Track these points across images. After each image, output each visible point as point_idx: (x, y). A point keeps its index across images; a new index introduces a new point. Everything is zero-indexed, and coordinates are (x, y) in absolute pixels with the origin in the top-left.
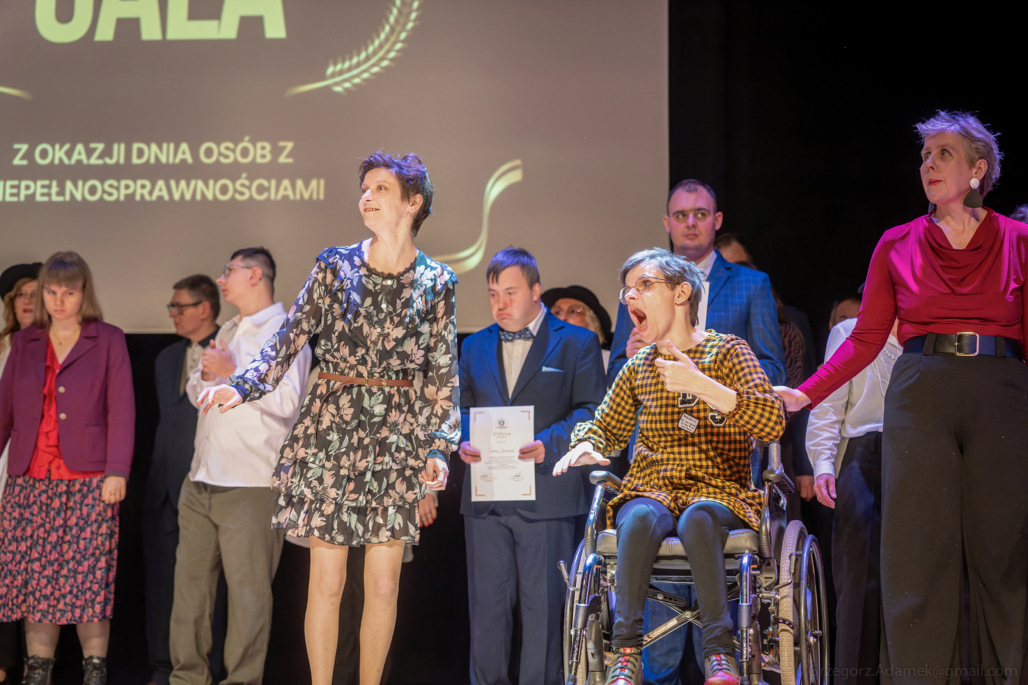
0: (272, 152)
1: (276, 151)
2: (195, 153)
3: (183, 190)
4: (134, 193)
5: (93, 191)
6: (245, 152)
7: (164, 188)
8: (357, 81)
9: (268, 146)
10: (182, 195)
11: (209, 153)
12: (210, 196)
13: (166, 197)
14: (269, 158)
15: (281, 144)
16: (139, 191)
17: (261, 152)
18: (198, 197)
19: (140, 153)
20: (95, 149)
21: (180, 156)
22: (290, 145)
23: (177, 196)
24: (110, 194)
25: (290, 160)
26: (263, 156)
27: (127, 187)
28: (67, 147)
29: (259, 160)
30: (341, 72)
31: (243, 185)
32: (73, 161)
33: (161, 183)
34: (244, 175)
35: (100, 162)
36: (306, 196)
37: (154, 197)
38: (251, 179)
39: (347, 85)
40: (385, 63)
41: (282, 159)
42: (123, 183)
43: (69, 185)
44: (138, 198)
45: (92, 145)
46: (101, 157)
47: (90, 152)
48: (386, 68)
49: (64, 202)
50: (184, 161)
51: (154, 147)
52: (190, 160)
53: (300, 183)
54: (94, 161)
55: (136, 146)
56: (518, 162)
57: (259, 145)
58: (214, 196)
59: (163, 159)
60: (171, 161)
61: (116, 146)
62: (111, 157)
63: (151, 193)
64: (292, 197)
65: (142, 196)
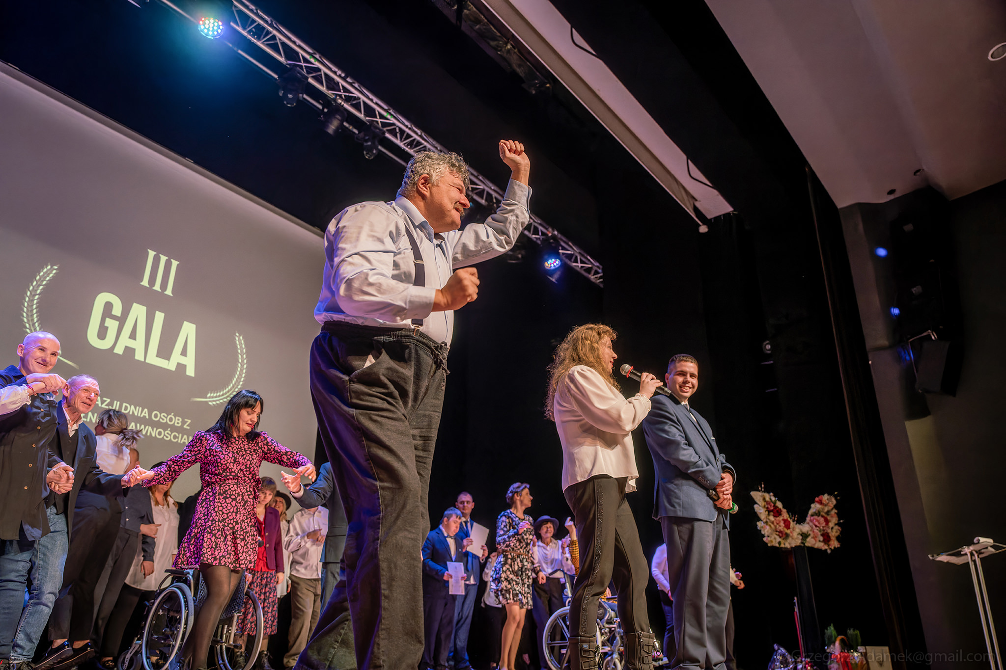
0: (181, 422)
1: (184, 423)
2: (150, 415)
6: (171, 420)
8: (218, 402)
9: (181, 420)
11: (156, 416)
12: (153, 435)
14: (180, 424)
15: (186, 420)
17: (177, 421)
20: (106, 401)
21: (143, 414)
22: (189, 421)
25: (188, 428)
26: (178, 423)
29: (176, 424)
30: (213, 397)
31: (168, 433)
34: (169, 429)
38: (172, 431)
39: (214, 403)
41: (185, 426)
51: (133, 407)
52: (147, 417)
54: (103, 406)
55: (124, 404)
57: (177, 418)
58: (155, 435)
59: (136, 414)
60: (139, 415)
61: (115, 402)
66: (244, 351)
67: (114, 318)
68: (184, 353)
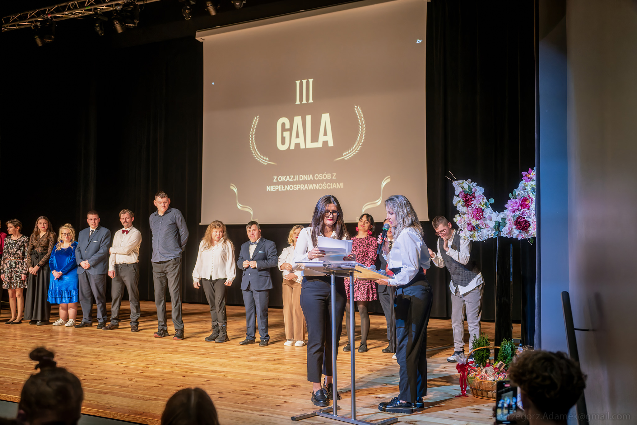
1: (332, 176)
2: (314, 178)
3: (311, 187)
4: (300, 188)
5: (291, 188)
6: (325, 176)
7: (307, 186)
8: (350, 156)
9: (330, 175)
10: (311, 188)
11: (317, 177)
12: (317, 188)
13: (308, 189)
14: (330, 177)
15: (333, 174)
16: (301, 187)
18: (315, 188)
19: (301, 178)
20: (291, 177)
22: (335, 174)
23: (310, 189)
24: (295, 188)
25: (335, 178)
26: (329, 177)
27: (299, 186)
28: (285, 177)
30: (346, 155)
31: (325, 185)
32: (287, 180)
33: (306, 185)
34: (325, 182)
35: (293, 180)
36: (339, 187)
37: (305, 189)
38: (326, 183)
39: (348, 158)
40: (357, 151)
41: (333, 178)
42: (298, 185)
43: (286, 186)
44: (301, 189)
45: (291, 176)
46: (292, 179)
47: (290, 178)
48: (357, 153)
49: (285, 191)
50: (311, 179)
51: (304, 176)
52: (312, 179)
53: (338, 184)
55: (300, 176)
56: (389, 176)
57: (328, 174)
58: (318, 188)
60: (308, 179)
61: (296, 176)
62: (295, 179)
63: (304, 188)
64: (336, 188)
65: (302, 189)
66: (362, 115)
67: (287, 130)
68: (325, 134)
